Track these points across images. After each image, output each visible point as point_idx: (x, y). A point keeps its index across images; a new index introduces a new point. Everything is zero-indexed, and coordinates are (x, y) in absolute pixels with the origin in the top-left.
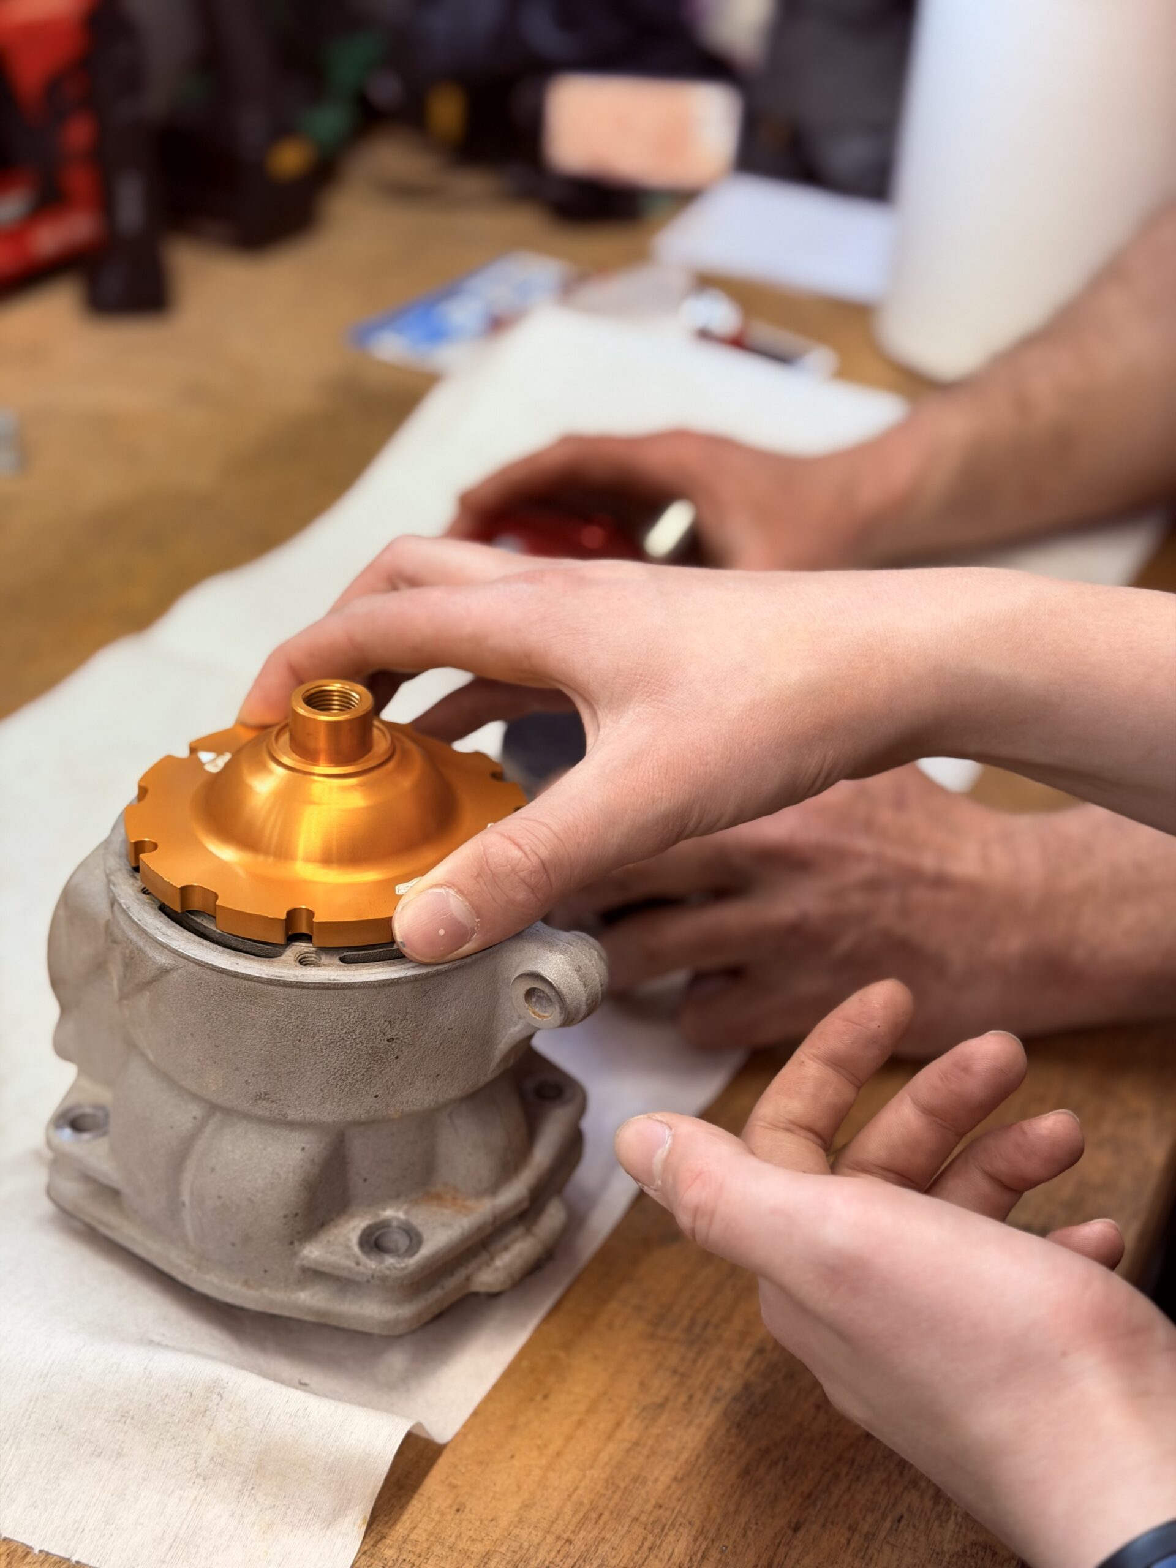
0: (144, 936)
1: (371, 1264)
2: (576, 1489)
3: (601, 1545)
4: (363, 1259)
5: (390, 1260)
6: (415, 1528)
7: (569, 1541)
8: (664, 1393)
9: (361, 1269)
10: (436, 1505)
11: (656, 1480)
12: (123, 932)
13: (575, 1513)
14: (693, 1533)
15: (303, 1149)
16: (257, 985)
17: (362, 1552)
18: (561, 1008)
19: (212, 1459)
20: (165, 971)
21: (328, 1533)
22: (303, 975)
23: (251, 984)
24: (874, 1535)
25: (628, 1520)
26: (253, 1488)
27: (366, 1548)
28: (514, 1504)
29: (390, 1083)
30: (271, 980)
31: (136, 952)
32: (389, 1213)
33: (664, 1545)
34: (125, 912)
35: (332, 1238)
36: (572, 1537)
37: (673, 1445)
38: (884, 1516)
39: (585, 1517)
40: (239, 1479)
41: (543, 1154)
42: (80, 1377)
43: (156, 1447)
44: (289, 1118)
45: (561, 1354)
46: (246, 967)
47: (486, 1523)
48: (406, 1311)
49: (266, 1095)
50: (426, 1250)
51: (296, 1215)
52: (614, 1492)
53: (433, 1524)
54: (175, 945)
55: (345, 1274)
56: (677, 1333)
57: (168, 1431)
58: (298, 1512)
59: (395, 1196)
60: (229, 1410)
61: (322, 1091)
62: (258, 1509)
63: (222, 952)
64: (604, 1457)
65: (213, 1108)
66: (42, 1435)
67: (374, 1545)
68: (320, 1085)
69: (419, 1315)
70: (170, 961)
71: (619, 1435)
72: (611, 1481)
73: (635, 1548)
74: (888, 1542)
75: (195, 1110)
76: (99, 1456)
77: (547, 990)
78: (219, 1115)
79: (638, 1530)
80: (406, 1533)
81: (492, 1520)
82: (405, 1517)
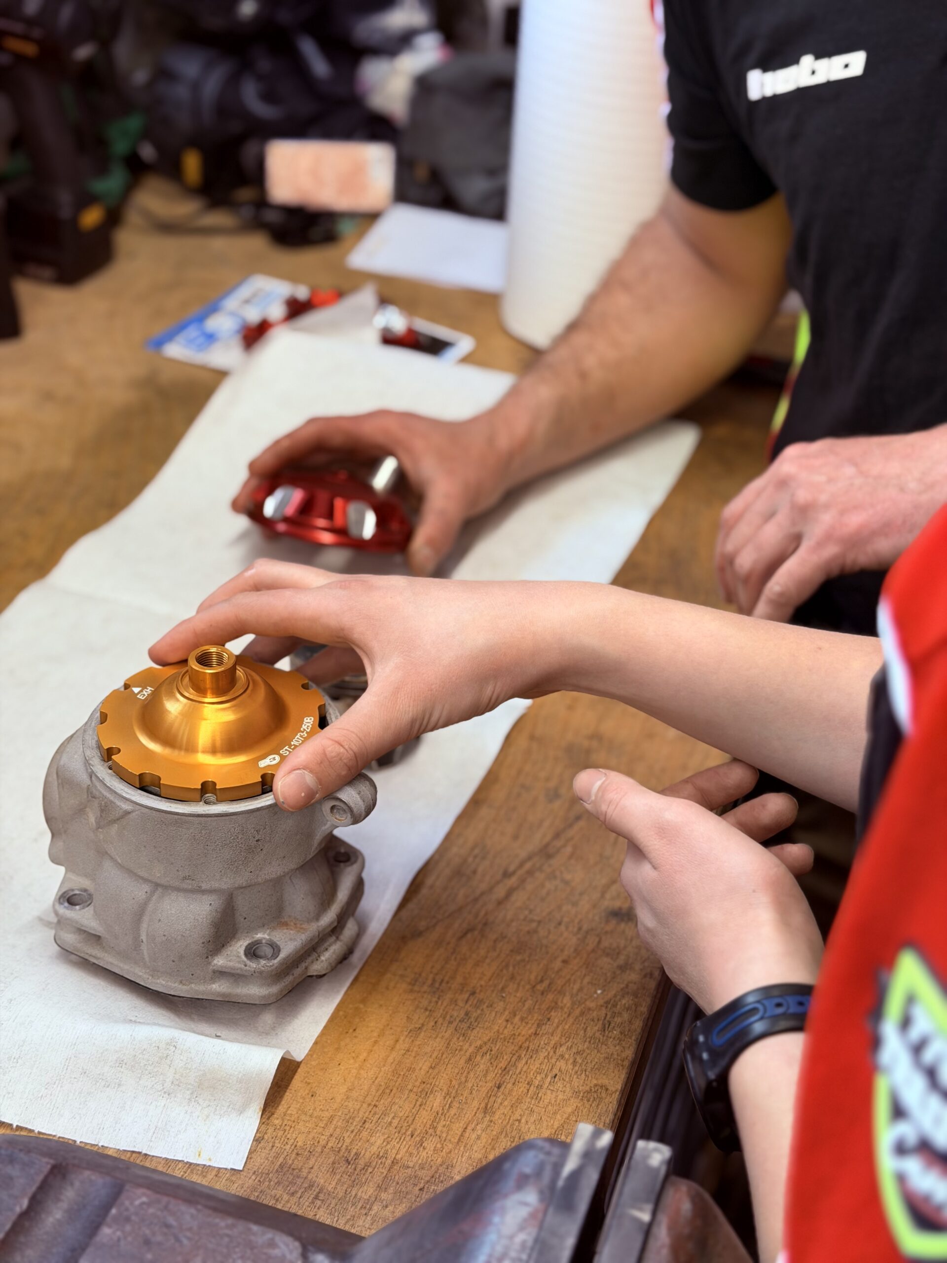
0: (114, 794)
1: (253, 965)
2: (376, 1078)
3: (393, 1106)
4: (248, 962)
5: (263, 962)
6: (289, 1107)
7: (375, 1106)
8: (421, 1021)
9: (247, 968)
10: (300, 1094)
11: (421, 1069)
12: (101, 792)
13: (377, 1091)
14: (443, 1094)
15: (211, 904)
16: (182, 817)
17: (262, 1123)
18: (351, 815)
19: (173, 1083)
20: (127, 813)
21: (241, 1118)
22: (208, 810)
23: (179, 817)
24: (541, 1086)
25: (407, 1092)
26: (196, 1097)
27: (264, 1121)
28: (343, 1089)
29: (258, 864)
30: (191, 814)
31: (109, 803)
32: (259, 936)
33: (428, 1103)
34: (102, 782)
35: (229, 953)
36: (377, 1103)
37: (428, 1049)
38: (546, 1076)
39: (383, 1092)
40: (188, 1092)
41: (343, 894)
42: (94, 1044)
43: (140, 1079)
44: (203, 888)
45: (362, 1006)
46: (176, 808)
47: (329, 1101)
48: (274, 989)
49: (189, 876)
50: (282, 955)
51: (209, 941)
52: (398, 1078)
53: (299, 1104)
54: (134, 799)
55: (239, 971)
56: (425, 988)
57: (146, 1070)
58: (223, 1108)
59: (263, 926)
60: (181, 1054)
61: (221, 872)
62: (201, 1108)
63: (161, 801)
64: (390, 1060)
65: (157, 885)
66: (75, 1078)
67: (268, 1118)
68: (220, 868)
69: (281, 991)
70: (131, 807)
71: (398, 1046)
72: (395, 1072)
73: (412, 1106)
74: (549, 1089)
75: (146, 888)
76: (108, 1087)
77: (342, 805)
78: (160, 890)
79: (412, 1095)
80: (284, 1110)
81: (332, 1099)
82: (283, 1102)
